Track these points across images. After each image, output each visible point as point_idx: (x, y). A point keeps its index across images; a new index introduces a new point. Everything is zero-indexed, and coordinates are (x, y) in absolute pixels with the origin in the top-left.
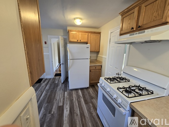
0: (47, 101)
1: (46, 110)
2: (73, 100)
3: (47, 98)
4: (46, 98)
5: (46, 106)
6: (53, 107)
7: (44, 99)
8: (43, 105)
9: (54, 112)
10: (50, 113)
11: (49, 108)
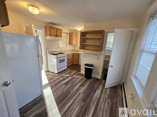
0: (69, 94)
1: (74, 88)
2: (55, 84)
3: (67, 98)
4: (67, 100)
5: (72, 91)
6: (69, 87)
7: (70, 98)
8: (73, 93)
9: (71, 84)
10: (73, 85)
11: (71, 88)
